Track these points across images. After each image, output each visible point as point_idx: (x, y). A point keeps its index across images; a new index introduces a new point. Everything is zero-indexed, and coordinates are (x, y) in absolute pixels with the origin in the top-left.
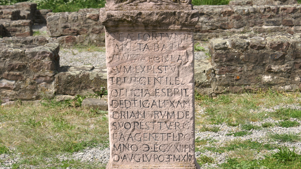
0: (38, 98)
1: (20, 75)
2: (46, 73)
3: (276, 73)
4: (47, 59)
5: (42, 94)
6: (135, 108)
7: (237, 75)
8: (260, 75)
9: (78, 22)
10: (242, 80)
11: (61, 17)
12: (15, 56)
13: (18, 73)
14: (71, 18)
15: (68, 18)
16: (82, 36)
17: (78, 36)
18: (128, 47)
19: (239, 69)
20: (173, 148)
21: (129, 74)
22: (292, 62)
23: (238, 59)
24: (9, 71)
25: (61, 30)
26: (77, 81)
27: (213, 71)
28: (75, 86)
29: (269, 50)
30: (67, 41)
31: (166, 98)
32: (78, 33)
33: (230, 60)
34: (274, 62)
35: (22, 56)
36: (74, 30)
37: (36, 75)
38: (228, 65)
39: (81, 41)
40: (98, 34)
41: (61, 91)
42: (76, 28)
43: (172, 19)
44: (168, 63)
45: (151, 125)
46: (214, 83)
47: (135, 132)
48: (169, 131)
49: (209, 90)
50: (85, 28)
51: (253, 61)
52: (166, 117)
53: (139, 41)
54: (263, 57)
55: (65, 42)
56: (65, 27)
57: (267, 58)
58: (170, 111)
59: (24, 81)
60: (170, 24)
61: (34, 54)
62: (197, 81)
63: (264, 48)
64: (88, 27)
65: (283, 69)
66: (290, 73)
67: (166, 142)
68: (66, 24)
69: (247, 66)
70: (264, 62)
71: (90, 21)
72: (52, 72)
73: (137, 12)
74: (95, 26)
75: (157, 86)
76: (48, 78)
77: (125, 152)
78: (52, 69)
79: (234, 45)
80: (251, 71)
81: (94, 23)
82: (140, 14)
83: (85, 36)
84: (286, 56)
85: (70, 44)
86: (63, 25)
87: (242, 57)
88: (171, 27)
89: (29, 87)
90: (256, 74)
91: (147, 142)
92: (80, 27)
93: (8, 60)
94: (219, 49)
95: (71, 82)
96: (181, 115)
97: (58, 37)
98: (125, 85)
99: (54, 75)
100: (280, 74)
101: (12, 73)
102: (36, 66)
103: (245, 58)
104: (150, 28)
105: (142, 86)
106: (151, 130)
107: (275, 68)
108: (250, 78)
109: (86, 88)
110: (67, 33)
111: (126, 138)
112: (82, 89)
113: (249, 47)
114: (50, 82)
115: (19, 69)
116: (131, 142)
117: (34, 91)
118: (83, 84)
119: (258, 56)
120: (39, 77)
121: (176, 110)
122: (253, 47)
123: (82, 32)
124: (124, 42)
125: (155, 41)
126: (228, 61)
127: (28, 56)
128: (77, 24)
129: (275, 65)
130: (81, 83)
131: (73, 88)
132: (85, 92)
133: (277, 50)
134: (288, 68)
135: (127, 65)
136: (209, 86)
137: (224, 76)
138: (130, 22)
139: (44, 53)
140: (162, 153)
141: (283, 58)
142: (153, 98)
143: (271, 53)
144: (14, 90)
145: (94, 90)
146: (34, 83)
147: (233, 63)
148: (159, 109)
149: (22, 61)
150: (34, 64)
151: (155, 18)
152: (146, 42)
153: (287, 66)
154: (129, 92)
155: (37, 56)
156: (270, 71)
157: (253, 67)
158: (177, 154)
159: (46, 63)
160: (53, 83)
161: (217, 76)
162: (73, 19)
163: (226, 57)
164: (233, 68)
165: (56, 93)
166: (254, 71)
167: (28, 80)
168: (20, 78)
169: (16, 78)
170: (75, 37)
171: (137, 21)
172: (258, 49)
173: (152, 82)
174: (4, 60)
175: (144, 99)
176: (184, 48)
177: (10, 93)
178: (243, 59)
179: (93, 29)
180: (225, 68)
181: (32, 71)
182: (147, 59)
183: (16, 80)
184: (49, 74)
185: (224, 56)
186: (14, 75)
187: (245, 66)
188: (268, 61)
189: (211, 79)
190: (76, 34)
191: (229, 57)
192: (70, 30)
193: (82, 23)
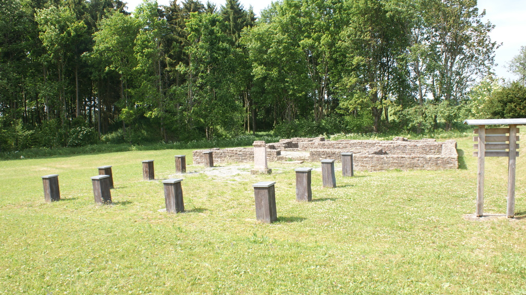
3: (323, 158)
4: (275, 153)
6: (257, 158)
9: (306, 144)
16: (307, 148)
18: (256, 149)
21: (257, 153)
37: (273, 156)
41: (278, 160)
43: (262, 145)
44: (262, 151)
45: (259, 160)
46: (309, 159)
48: (262, 161)
55: (303, 150)
61: (273, 151)
62: (306, 159)
63: (320, 152)
66: (326, 158)
69: (317, 156)
70: (320, 155)
74: (311, 146)
79: (313, 151)
86: (302, 145)
87: (315, 154)
89: (272, 159)
93: (268, 152)
94: (310, 152)
95: (280, 158)
97: (301, 148)
101: (268, 155)
108: (317, 159)
116: (257, 163)
121: (263, 158)
138: (256, 145)
140: (261, 164)
141: (324, 154)
144: (269, 159)
145: (285, 160)
151: (259, 145)
160: (276, 158)
164: (313, 156)
175: (259, 156)
176: (264, 149)
182: (259, 150)
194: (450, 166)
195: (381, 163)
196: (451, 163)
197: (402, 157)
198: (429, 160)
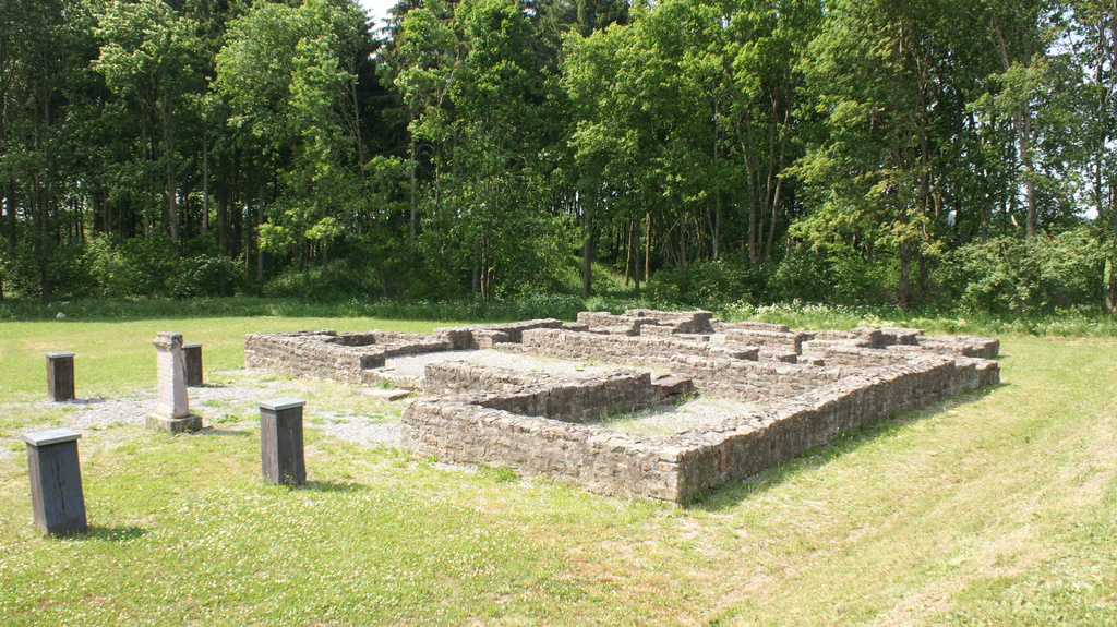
194: (654, 487)
195: (468, 439)
196: (658, 477)
197: (522, 430)
198: (596, 454)
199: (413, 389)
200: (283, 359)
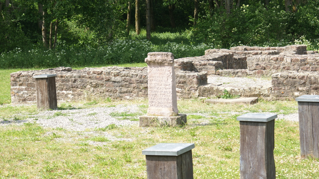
0: (191, 97)
1: (183, 86)
2: (194, 86)
3: (301, 91)
4: (195, 79)
5: (193, 96)
6: (155, 90)
7: (282, 91)
8: (294, 92)
9: (265, 61)
10: (285, 94)
11: (255, 58)
12: (181, 77)
13: (182, 85)
14: (261, 59)
15: (259, 59)
16: (267, 70)
17: (265, 70)
18: (153, 70)
19: (283, 88)
20: (166, 103)
21: (153, 79)
22: (309, 86)
23: (282, 83)
24: (179, 84)
25: (255, 66)
26: (208, 90)
27: (270, 88)
28: (207, 93)
29: (297, 79)
30: (258, 73)
31: (164, 87)
32: (265, 69)
33: (279, 84)
34: (300, 85)
35: (184, 77)
36: (263, 66)
37: (190, 87)
38: (278, 86)
39: (266, 74)
40: (276, 69)
41: (201, 95)
42: (264, 65)
43: (165, 62)
44: (165, 76)
45: (160, 95)
46: (271, 94)
47: (155, 97)
48: (165, 98)
49: (269, 98)
50: (269, 66)
51: (290, 85)
52: (164, 93)
53: (157, 68)
54: (295, 83)
55: (257, 73)
56: (257, 64)
57: (297, 83)
58: (165, 91)
59: (185, 89)
60: (165, 63)
61: (189, 76)
62: (263, 93)
63: (295, 78)
64: (271, 65)
65: (304, 89)
66: (308, 91)
67: (164, 101)
68: (258, 63)
69: (288, 87)
70: (295, 85)
71: (272, 61)
72: (197, 85)
73: (155, 59)
74: (275, 65)
75: (162, 83)
76: (195, 88)
77: (152, 104)
78: (197, 84)
79: (281, 76)
80: (289, 89)
81: (275, 62)
82: (156, 60)
83: (269, 70)
84: (306, 83)
85: (259, 75)
86: (256, 63)
87: (285, 82)
88: (165, 64)
89: (187, 92)
90: (291, 91)
91: (159, 101)
92: (266, 65)
93: (178, 78)
94: (274, 78)
95: (205, 91)
96: (168, 93)
97: (253, 70)
98: (152, 82)
99: (198, 87)
100: (303, 92)
101: (179, 85)
102: (190, 82)
103: (286, 83)
104: (159, 64)
105: (157, 83)
106: (160, 97)
107: (300, 89)
108: (288, 93)
109: (212, 94)
110: (258, 68)
111: (153, 99)
112: (210, 94)
113: (288, 77)
114: (196, 90)
115: (183, 83)
116: (154, 101)
117: (189, 94)
118: (211, 92)
119: (292, 82)
120: (191, 87)
121: (167, 91)
122: (290, 77)
123: (267, 68)
124: (152, 68)
125: (161, 68)
126: (278, 84)
127: (187, 77)
128: (264, 63)
129: (301, 87)
130: (210, 91)
131: (206, 94)
132: (212, 96)
133: (302, 80)
134: (307, 89)
135: (153, 75)
136: (268, 96)
137: (276, 91)
138: (153, 62)
139: (194, 76)
140: (163, 105)
141: (304, 83)
142: (160, 87)
143: (299, 81)
144: (181, 93)
145: (216, 95)
146: (189, 90)
147: (280, 85)
148: (162, 90)
149: (184, 79)
150: (189, 81)
151: (160, 61)
152: (158, 69)
153: (307, 88)
154: (154, 84)
155: (191, 77)
156: (298, 90)
157: (290, 88)
158: (167, 105)
159: (195, 81)
160: (198, 90)
161: (273, 91)
162: (262, 59)
163: (277, 82)
164: (280, 87)
165: (199, 96)
166: (290, 89)
167: (187, 89)
168: (183, 87)
169: (181, 87)
170: (263, 71)
171: (155, 62)
172: (292, 79)
173: (160, 81)
174: (177, 78)
175: (158, 87)
176: (169, 71)
177: (179, 95)
178: (285, 83)
179: (274, 66)
180: (277, 88)
181: (188, 84)
182: (159, 74)
183: (182, 88)
184: (196, 86)
185: (276, 81)
186: (180, 86)
187: (286, 87)
188: (297, 85)
189: (270, 93)
190: (263, 69)
191: (279, 82)
192: (260, 66)
193: (267, 62)
199: (259, 95)
200: (96, 86)
